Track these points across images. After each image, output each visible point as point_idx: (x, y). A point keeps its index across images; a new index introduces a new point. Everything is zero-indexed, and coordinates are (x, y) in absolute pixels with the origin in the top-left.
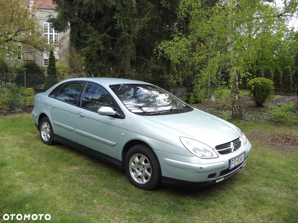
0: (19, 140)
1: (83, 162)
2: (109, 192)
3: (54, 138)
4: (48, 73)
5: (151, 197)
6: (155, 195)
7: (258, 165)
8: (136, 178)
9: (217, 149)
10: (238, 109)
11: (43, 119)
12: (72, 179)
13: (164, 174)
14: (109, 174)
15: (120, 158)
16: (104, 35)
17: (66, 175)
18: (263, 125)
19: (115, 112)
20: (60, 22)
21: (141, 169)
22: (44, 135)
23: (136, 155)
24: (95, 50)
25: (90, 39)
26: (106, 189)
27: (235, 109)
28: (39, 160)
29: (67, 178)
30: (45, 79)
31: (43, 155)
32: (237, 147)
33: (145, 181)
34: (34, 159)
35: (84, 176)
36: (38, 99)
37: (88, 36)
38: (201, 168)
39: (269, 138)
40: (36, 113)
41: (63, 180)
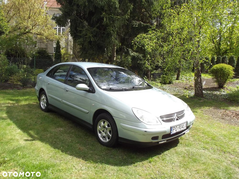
0: (25, 108)
1: (68, 125)
2: (81, 147)
3: (49, 107)
4: (55, 58)
5: (110, 152)
6: (114, 151)
7: (203, 133)
8: (101, 138)
9: (161, 118)
10: (200, 89)
11: (42, 92)
12: (56, 137)
13: (120, 135)
14: (84, 134)
15: (91, 123)
16: (94, 29)
17: (52, 133)
18: (220, 102)
19: (89, 88)
20: (62, 19)
21: (105, 131)
22: (42, 105)
23: (102, 120)
24: (87, 41)
25: (83, 32)
26: (79, 145)
27: (197, 89)
28: (36, 122)
29: (52, 136)
30: (53, 63)
31: (39, 119)
32: (179, 117)
33: (108, 140)
34: (32, 121)
35: (65, 135)
36: (40, 78)
37: (82, 30)
38: (146, 131)
39: (221, 113)
40: (37, 88)
41: (49, 137)
